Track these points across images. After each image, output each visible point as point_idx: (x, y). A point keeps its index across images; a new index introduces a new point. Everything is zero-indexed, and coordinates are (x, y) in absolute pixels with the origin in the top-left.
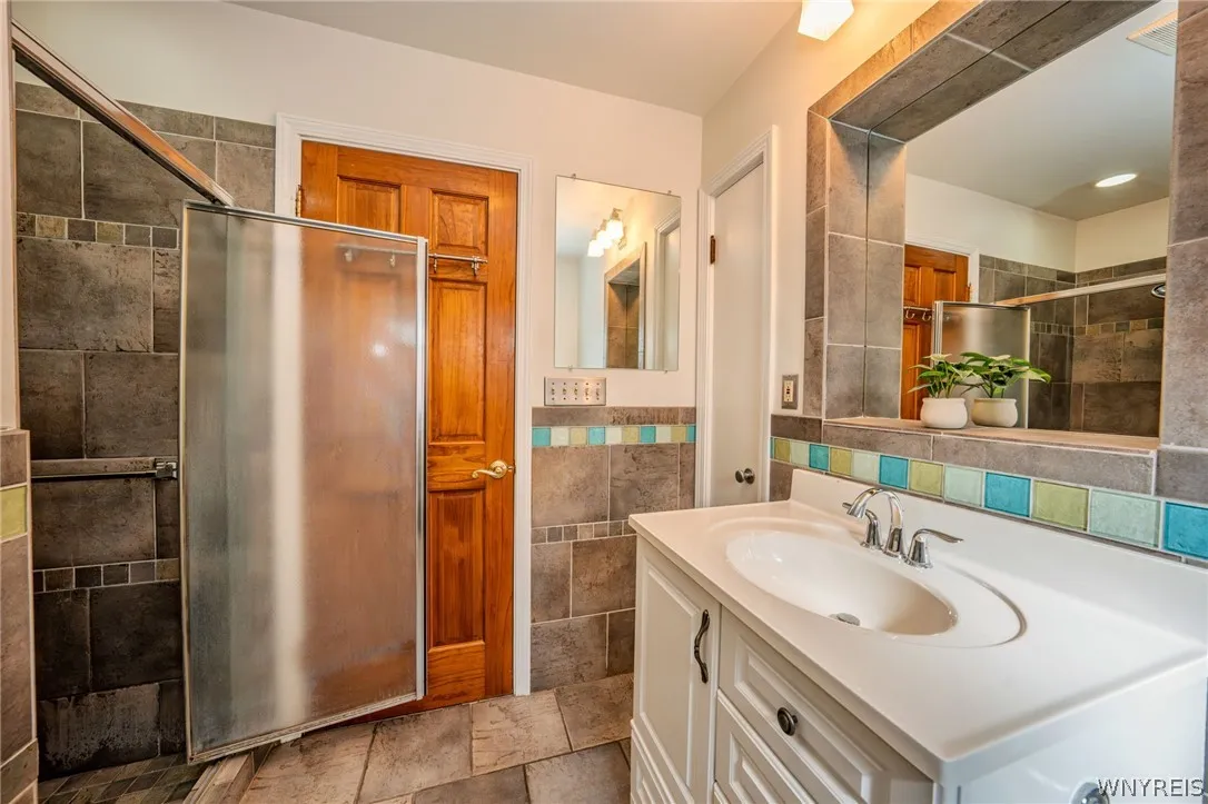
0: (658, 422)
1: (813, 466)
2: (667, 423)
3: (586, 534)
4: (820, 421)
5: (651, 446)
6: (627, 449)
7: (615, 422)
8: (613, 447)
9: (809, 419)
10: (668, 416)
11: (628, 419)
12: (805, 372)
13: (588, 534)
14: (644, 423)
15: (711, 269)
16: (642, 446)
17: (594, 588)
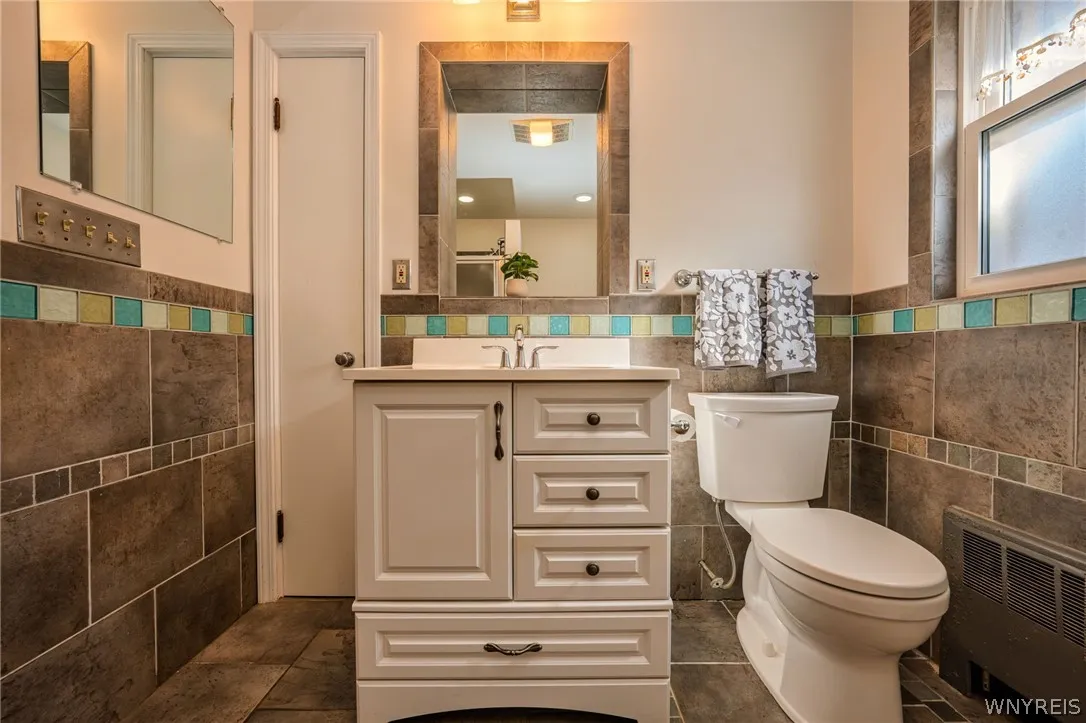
0: (214, 306)
1: (430, 334)
2: (223, 308)
3: (115, 471)
4: (437, 297)
5: (205, 336)
6: (175, 337)
7: (157, 295)
8: (155, 333)
9: (425, 296)
10: (223, 299)
11: (176, 292)
12: (421, 258)
13: (117, 472)
14: (196, 303)
15: (274, 135)
16: (195, 335)
17: (131, 557)
